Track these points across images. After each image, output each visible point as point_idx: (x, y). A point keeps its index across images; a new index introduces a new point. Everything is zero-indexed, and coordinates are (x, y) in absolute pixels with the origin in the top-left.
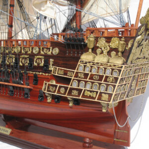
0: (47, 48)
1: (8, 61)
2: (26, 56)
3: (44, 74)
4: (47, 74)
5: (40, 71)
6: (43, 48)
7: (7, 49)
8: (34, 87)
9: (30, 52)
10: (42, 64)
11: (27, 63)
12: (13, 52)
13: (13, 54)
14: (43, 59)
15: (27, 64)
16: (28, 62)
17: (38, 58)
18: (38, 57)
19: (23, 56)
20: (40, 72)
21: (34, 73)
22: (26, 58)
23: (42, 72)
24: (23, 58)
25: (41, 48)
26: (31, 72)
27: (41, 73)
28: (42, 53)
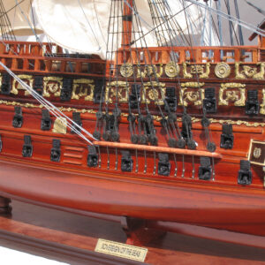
0: (252, 65)
1: (147, 97)
2: (196, 84)
3: (247, 124)
4: (256, 124)
5: (236, 116)
6: (241, 65)
7: (142, 70)
8: (223, 154)
9: (205, 75)
10: (241, 102)
11: (199, 98)
12: (158, 75)
13: (160, 81)
14: (243, 90)
15: (200, 102)
16: (203, 97)
17: (229, 89)
18: (228, 85)
19: (188, 84)
20: (236, 119)
21: (221, 121)
22: (195, 89)
23: (242, 119)
24: (190, 88)
25: (237, 65)
26: (212, 120)
27: (239, 122)
28: (239, 76)
